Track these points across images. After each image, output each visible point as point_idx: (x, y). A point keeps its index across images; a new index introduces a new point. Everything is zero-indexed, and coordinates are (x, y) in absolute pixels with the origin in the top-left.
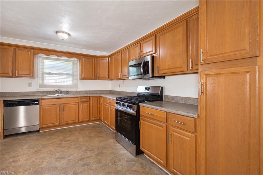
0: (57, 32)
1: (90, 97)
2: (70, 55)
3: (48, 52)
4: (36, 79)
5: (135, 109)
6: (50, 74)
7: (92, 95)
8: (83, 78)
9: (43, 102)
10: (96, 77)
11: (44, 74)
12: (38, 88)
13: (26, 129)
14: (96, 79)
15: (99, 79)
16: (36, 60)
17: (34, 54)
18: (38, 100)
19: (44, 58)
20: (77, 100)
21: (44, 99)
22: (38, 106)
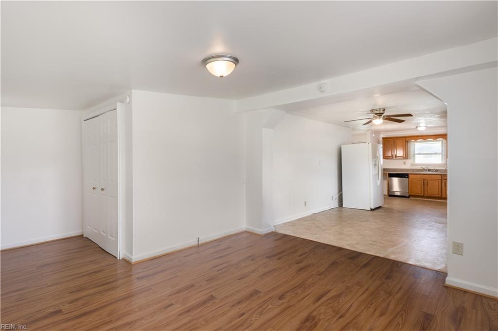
0: (417, 127)
2: (436, 137)
4: (408, 159)
6: (420, 154)
11: (415, 154)
12: (410, 166)
17: (406, 141)
19: (414, 142)
21: (412, 174)
22: (407, 179)
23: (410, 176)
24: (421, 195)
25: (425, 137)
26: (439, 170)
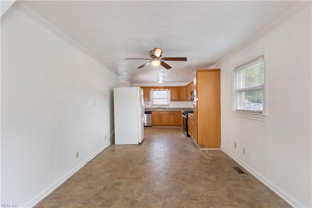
0: (158, 80)
1: (175, 111)
2: (165, 88)
3: (155, 88)
4: (150, 102)
5: (186, 115)
6: (156, 98)
7: (176, 110)
8: (172, 100)
9: (153, 113)
10: (179, 99)
11: (153, 98)
12: (151, 106)
13: (147, 125)
14: (179, 100)
15: (181, 101)
16: (150, 92)
17: (149, 90)
18: (151, 112)
19: (153, 91)
20: (168, 113)
21: (153, 111)
22: (151, 114)
23: (153, 112)
24: (159, 124)
25: (159, 88)
26: (166, 108)
